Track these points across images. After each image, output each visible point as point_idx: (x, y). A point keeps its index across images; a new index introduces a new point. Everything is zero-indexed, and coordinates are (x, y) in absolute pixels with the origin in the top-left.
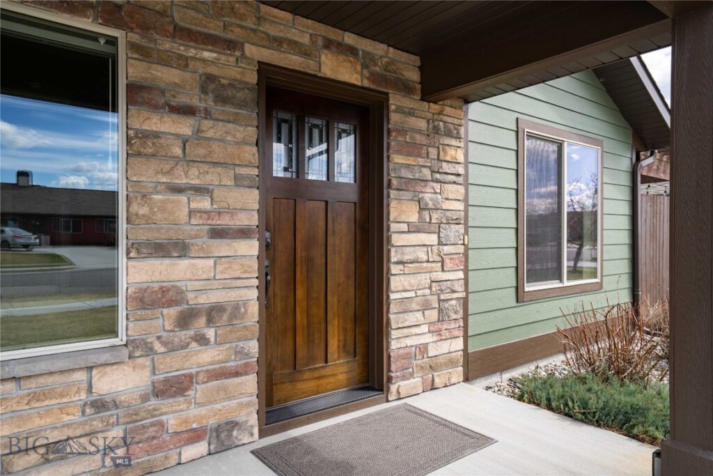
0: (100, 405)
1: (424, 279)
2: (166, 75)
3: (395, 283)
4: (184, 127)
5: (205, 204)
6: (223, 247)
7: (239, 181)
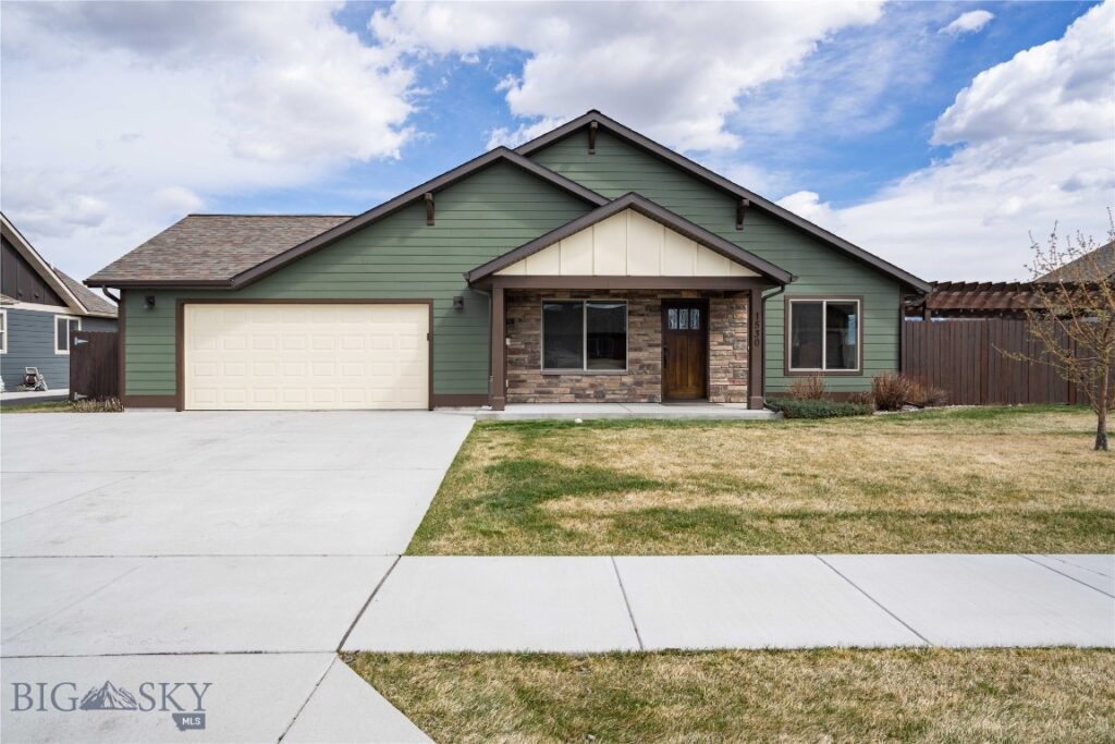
0: (623, 384)
1: (726, 362)
2: (636, 307)
3: (712, 362)
4: (641, 319)
5: (646, 338)
6: (651, 350)
7: (656, 332)
